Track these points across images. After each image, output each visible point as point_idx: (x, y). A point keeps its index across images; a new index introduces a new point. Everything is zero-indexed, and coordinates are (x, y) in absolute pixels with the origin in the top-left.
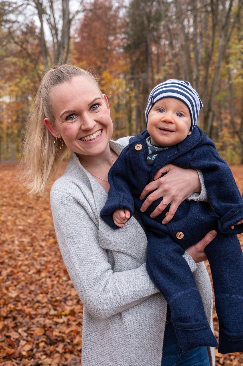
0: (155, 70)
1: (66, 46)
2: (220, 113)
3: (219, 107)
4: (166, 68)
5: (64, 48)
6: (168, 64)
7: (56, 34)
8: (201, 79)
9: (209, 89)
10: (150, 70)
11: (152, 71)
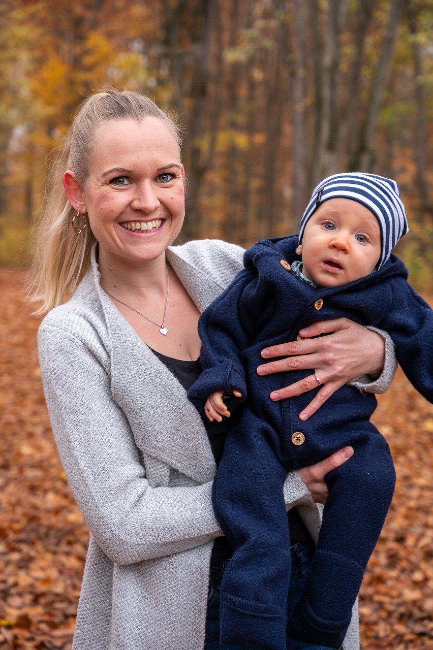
0: (226, 37)
2: (390, 156)
3: (389, 140)
4: (254, 32)
6: (260, 23)
8: (344, 67)
9: (364, 95)
10: (212, 36)
11: (219, 41)
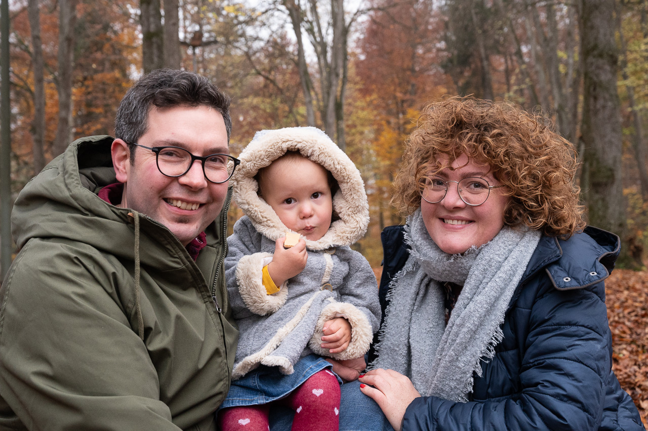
1: (341, 71)
5: (337, 75)
7: (324, 52)
